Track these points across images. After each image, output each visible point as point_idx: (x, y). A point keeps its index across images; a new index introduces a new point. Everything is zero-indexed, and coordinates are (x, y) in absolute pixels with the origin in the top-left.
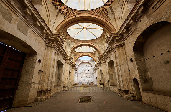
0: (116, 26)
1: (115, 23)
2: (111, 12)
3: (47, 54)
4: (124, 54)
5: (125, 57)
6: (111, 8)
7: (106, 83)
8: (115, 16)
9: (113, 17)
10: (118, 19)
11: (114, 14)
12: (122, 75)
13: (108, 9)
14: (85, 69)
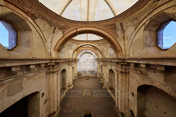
0: (123, 46)
1: (123, 43)
2: (120, 28)
3: (49, 82)
4: (126, 82)
5: (128, 85)
6: (121, 24)
7: (106, 84)
8: (124, 34)
9: (122, 35)
10: (127, 39)
11: (123, 32)
12: (121, 100)
13: (118, 24)
14: (86, 58)
